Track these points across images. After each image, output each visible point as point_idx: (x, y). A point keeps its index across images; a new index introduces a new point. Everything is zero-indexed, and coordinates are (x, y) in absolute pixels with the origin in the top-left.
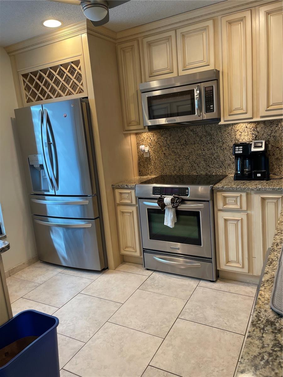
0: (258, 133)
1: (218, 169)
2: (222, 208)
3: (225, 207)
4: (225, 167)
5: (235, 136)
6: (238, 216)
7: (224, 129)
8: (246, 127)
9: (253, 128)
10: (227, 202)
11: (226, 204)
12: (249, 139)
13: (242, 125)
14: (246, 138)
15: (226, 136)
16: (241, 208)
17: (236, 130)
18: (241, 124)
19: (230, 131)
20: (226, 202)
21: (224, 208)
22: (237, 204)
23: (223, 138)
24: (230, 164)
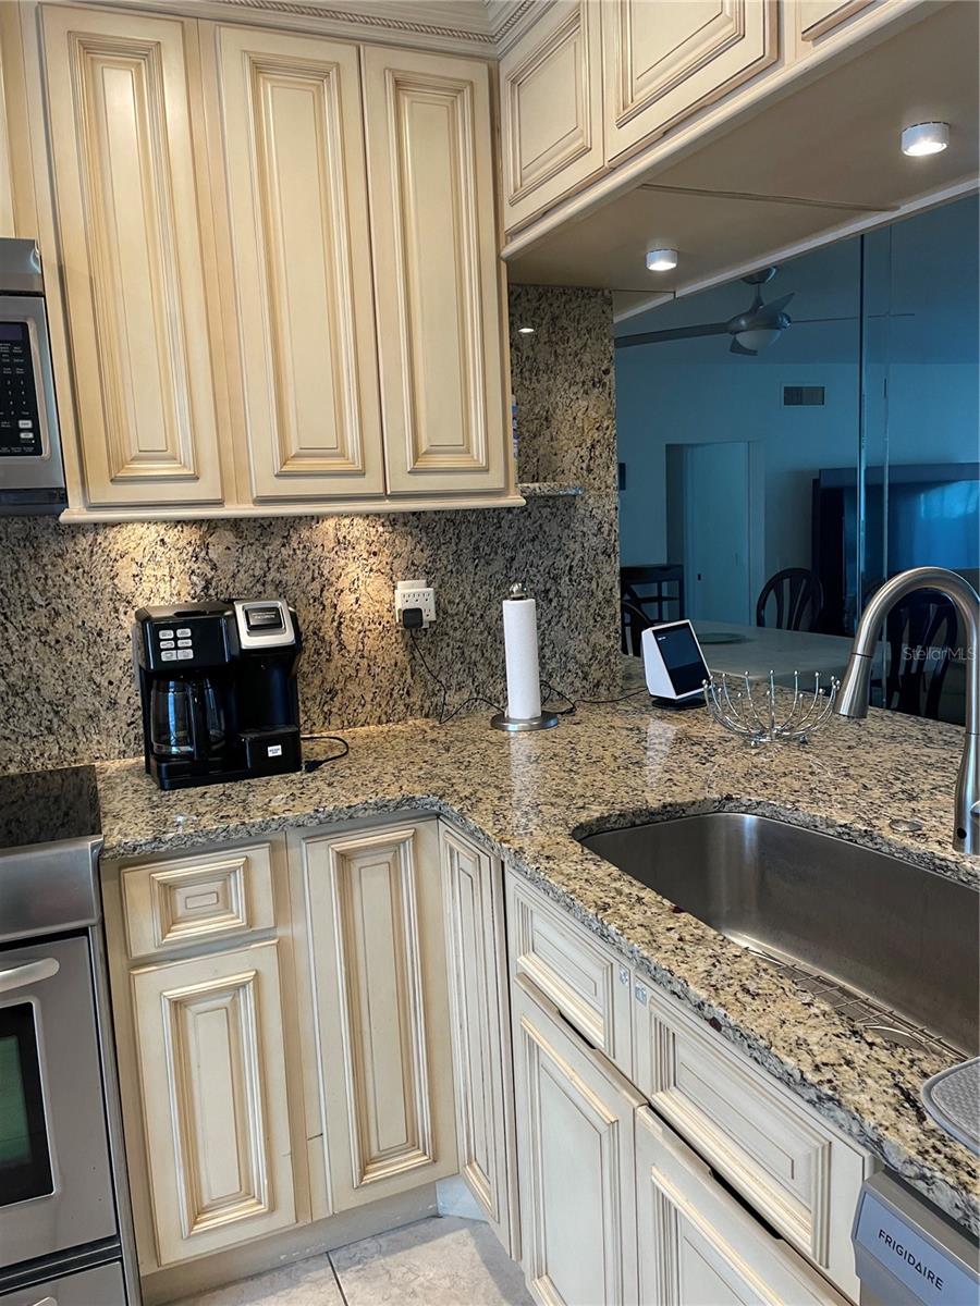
0: (214, 567)
1: (34, 744)
2: (153, 951)
3: (171, 937)
4: (74, 730)
5: (113, 578)
6: (234, 969)
7: (54, 546)
8: (162, 540)
9: (190, 549)
10: (180, 911)
11: (174, 924)
12: (179, 594)
13: (140, 529)
14: (165, 588)
15: (68, 579)
16: (250, 921)
17: (113, 555)
18: (137, 526)
19: (87, 555)
20: (174, 912)
21: (167, 944)
22: (227, 908)
23: (55, 590)
24: (97, 712)
